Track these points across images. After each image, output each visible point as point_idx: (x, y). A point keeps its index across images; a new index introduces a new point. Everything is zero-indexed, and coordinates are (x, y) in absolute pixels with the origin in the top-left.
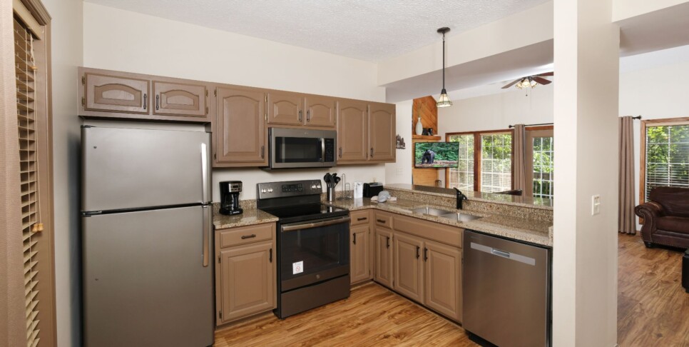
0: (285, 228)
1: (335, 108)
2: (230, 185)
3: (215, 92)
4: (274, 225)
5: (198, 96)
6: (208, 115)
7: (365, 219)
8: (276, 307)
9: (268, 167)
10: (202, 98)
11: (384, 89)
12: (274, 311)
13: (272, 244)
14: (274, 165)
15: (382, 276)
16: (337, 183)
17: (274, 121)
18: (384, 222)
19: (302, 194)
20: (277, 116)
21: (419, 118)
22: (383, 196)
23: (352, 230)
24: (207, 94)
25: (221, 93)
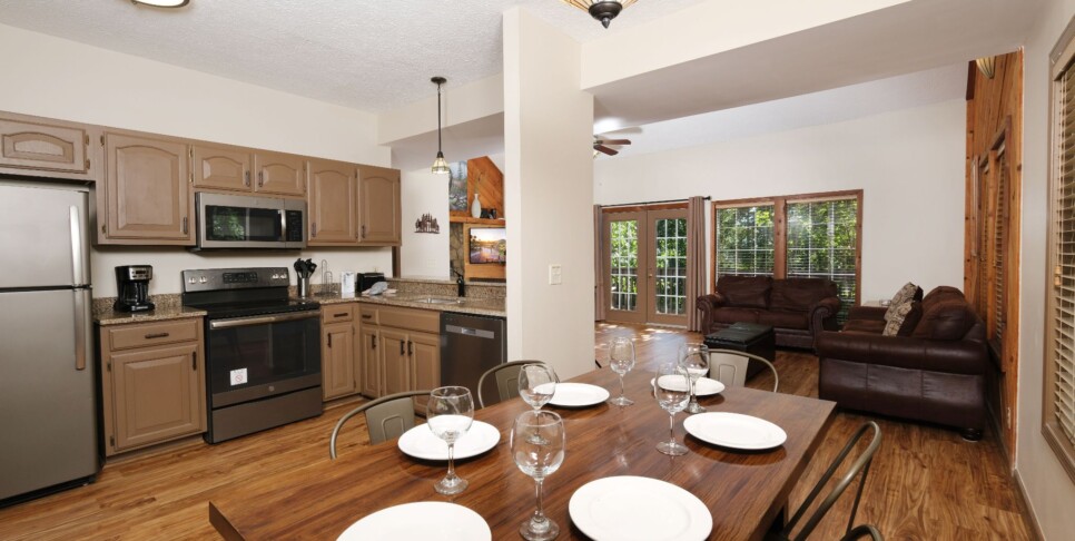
0: (215, 324)
1: (305, 169)
2: (131, 270)
3: (102, 139)
4: (201, 322)
5: (72, 143)
6: (89, 171)
7: (346, 314)
8: (205, 429)
9: (196, 246)
10: (78, 146)
11: (389, 149)
12: (204, 435)
13: (198, 346)
14: (205, 243)
15: (370, 387)
16: (313, 271)
17: (204, 183)
18: (369, 317)
19: (257, 285)
20: (208, 179)
21: (476, 195)
22: (377, 287)
23: (325, 330)
24: (86, 140)
25: (112, 142)
